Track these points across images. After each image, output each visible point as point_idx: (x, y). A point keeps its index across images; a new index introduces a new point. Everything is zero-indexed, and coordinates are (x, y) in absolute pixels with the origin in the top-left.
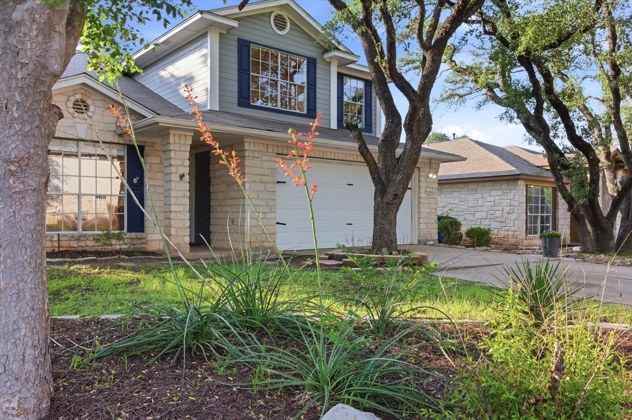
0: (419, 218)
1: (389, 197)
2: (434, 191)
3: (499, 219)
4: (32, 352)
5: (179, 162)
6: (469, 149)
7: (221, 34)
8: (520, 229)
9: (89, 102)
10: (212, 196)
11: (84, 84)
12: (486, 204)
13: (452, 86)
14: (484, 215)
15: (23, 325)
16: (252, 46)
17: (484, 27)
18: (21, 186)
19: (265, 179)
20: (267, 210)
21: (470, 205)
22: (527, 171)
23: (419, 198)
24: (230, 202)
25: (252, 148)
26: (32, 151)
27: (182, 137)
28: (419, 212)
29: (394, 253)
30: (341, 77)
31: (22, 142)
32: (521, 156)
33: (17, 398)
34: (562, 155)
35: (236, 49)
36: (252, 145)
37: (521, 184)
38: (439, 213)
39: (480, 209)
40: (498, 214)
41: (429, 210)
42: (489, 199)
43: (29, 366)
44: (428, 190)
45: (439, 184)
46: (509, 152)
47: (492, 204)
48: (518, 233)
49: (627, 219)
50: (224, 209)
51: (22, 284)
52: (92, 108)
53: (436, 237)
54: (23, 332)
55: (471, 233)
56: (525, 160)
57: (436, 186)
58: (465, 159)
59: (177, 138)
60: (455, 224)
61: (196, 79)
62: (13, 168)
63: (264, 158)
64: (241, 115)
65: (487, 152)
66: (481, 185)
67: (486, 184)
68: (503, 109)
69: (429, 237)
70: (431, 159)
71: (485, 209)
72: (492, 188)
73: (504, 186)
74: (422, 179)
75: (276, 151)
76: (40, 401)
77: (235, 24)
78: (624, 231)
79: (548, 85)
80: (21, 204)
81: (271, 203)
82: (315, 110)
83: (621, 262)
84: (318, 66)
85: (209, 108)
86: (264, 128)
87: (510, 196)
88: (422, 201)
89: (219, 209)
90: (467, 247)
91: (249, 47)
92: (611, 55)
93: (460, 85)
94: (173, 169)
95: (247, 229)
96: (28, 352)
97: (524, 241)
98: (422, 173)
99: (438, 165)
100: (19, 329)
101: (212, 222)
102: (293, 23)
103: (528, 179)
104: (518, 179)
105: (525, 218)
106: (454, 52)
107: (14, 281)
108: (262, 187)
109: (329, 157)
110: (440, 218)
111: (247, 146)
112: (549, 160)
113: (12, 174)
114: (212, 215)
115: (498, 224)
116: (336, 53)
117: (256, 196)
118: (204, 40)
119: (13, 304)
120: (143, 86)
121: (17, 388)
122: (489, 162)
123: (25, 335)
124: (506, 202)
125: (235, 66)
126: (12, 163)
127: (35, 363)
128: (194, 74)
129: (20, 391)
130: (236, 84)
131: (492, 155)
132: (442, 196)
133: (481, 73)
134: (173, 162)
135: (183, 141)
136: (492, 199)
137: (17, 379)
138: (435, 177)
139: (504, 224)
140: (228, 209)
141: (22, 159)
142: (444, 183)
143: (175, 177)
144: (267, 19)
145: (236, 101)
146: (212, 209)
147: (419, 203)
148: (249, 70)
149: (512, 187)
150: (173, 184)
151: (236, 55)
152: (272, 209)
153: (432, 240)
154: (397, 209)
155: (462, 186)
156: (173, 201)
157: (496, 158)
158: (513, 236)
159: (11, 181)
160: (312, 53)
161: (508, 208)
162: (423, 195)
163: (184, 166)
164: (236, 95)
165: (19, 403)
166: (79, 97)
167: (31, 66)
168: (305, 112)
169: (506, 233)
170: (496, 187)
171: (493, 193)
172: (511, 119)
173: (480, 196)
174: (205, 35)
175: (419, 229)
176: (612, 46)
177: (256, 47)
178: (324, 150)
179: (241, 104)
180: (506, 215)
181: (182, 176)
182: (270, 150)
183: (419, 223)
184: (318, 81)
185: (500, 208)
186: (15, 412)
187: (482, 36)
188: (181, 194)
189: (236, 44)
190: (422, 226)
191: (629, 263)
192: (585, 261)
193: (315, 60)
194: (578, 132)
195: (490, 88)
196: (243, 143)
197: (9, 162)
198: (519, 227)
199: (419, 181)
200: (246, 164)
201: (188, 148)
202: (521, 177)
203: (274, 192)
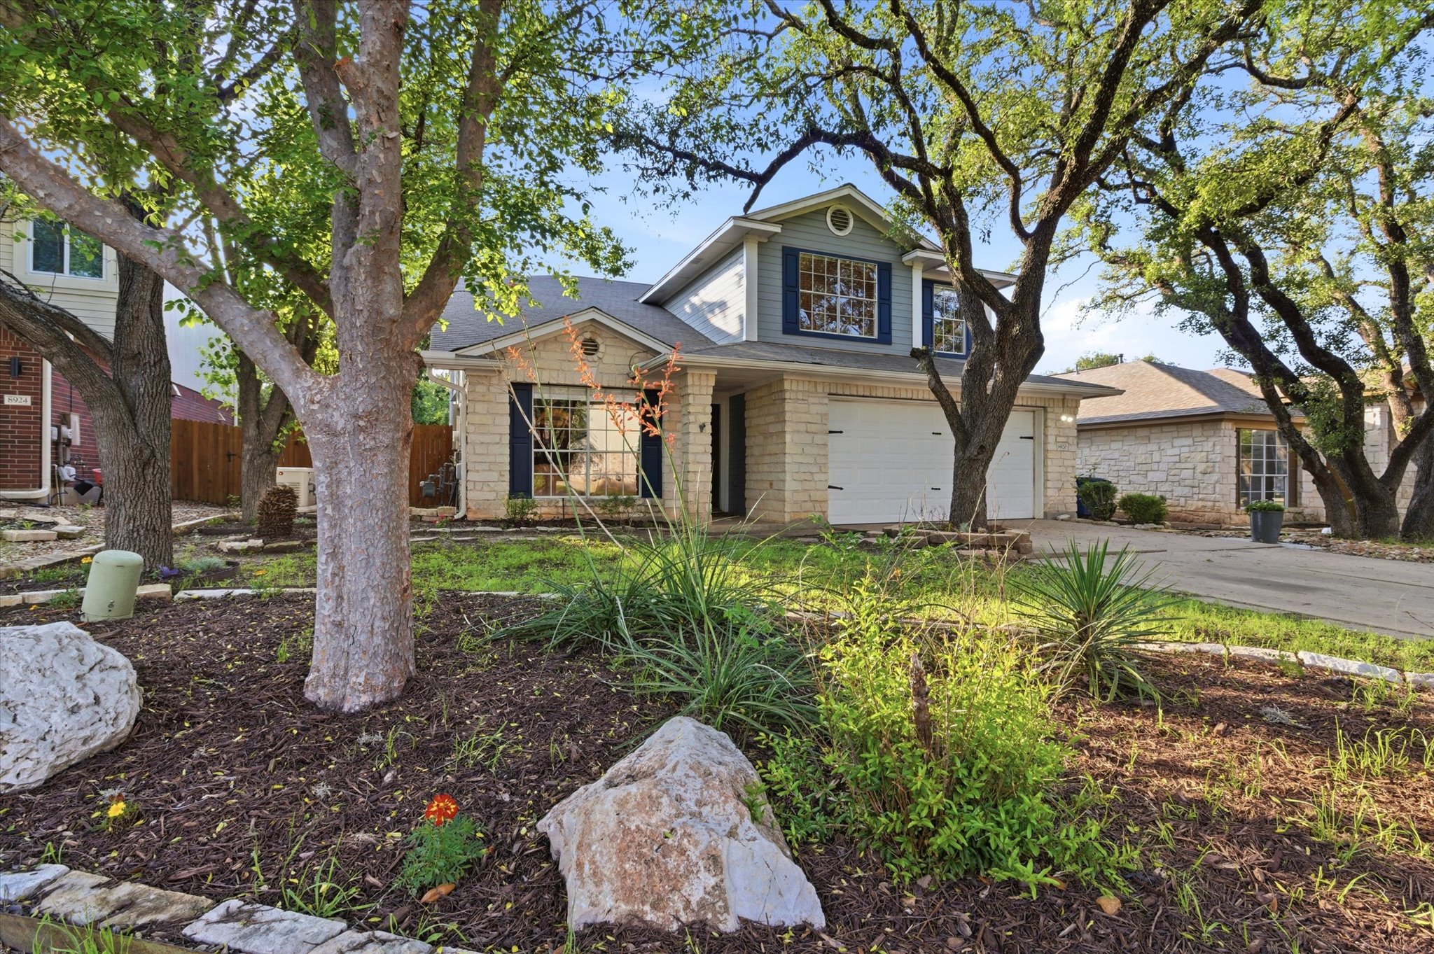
0: (1046, 480)
1: (972, 451)
2: (1071, 440)
3: (1187, 483)
4: (382, 624)
5: (699, 409)
6: (1143, 376)
7: (760, 245)
8: (1226, 498)
9: (599, 341)
10: (748, 452)
11: (593, 320)
12: (1164, 459)
13: (1111, 284)
14: (1162, 476)
15: (372, 594)
16: (801, 255)
17: (1135, 192)
18: (372, 443)
19: (812, 428)
20: (815, 469)
21: (1139, 461)
22: (1238, 407)
23: (1046, 451)
24: (767, 459)
25: (794, 388)
26: (381, 404)
27: (703, 378)
28: (1046, 472)
29: (980, 529)
30: (928, 285)
31: (369, 394)
32: (1236, 384)
33: (364, 673)
34: (1295, 380)
35: (780, 261)
36: (794, 384)
37: (1228, 429)
38: (1078, 473)
39: (1155, 467)
40: (1187, 474)
41: (1063, 469)
42: (1170, 452)
43: (378, 640)
44: (1059, 439)
45: (1079, 431)
46: (1213, 379)
47: (1177, 459)
48: (1222, 504)
49: (1426, 482)
50: (761, 468)
51: (371, 550)
52: (602, 348)
53: (1075, 509)
54: (372, 602)
55: (1128, 502)
56: (1241, 391)
57: (1075, 433)
58: (1121, 392)
59: (696, 378)
60: (1106, 489)
61: (729, 304)
62: (362, 423)
63: (811, 400)
64: (786, 346)
65: (1172, 380)
66: (1154, 430)
67: (1166, 429)
68: (1187, 314)
69: (1061, 508)
70: (1064, 395)
71: (1163, 466)
72: (1175, 434)
73: (1197, 431)
74: (1050, 423)
75: (827, 390)
76: (391, 679)
77: (777, 229)
78: (1420, 502)
79: (1257, 271)
80: (373, 462)
81: (821, 460)
82: (890, 333)
83: (1401, 554)
84: (894, 272)
85: (744, 338)
86: (810, 360)
87: (1208, 446)
88: (1050, 455)
89: (755, 468)
90: (1121, 523)
91: (797, 257)
92: (1386, 212)
93: (1126, 281)
94: (692, 418)
95: (788, 495)
96: (377, 623)
97: (1234, 517)
98: (1049, 416)
99: (1077, 403)
100: (368, 599)
101: (747, 485)
102: (857, 218)
103: (1240, 419)
104: (1221, 420)
105: (1235, 480)
106: (1107, 234)
107: (364, 546)
108: (808, 438)
109: (904, 396)
110: (1080, 482)
111: (787, 386)
112: (1263, 389)
113: (362, 429)
114: (747, 477)
115: (1187, 490)
116: (919, 253)
117: (800, 451)
118: (738, 255)
119: (362, 571)
120: (674, 316)
121: (364, 662)
122: (1173, 395)
123: (374, 605)
124: (1199, 456)
125: (779, 283)
126: (361, 418)
127: (384, 637)
128: (726, 299)
129: (367, 666)
130: (780, 305)
131: (1180, 384)
132: (1093, 448)
133: (1150, 261)
134: (691, 409)
135: (704, 383)
136: (1176, 451)
137: (364, 652)
138: (1070, 419)
139: (1196, 490)
140: (766, 468)
141: (370, 413)
142: (1087, 430)
143: (694, 428)
144: (821, 218)
145: (780, 327)
146: (747, 469)
147: (1046, 458)
148: (797, 287)
149: (1211, 433)
150: (691, 437)
151: (780, 268)
152: (823, 469)
153: (1067, 513)
154: (986, 467)
155: (1125, 432)
156: (691, 458)
157: (1186, 388)
158: (1213, 508)
159: (361, 438)
160: (884, 255)
161: (1204, 465)
162: (1051, 447)
163: (705, 414)
164: (780, 320)
165: (367, 679)
166: (588, 335)
167: (366, 313)
168: (876, 336)
169: (1200, 504)
170: (1182, 434)
171: (1178, 442)
172: (1200, 328)
173: (1155, 447)
174: (739, 247)
175: (1045, 496)
176: (1386, 196)
177: (807, 256)
178: (897, 386)
179: (786, 331)
180: (1200, 476)
181: (702, 427)
182: (820, 389)
183: (1046, 488)
184: (894, 293)
185: (1191, 466)
186: (361, 688)
187: (1133, 206)
188: (701, 449)
189: (780, 254)
190: (1050, 492)
191: (1415, 556)
192: (1329, 551)
193: (889, 265)
194: (1321, 342)
195: (1164, 282)
196: (782, 381)
197: (356, 417)
198: (1223, 495)
199: (1046, 427)
200: (787, 408)
201: (711, 391)
202: (1226, 416)
203: (826, 445)
